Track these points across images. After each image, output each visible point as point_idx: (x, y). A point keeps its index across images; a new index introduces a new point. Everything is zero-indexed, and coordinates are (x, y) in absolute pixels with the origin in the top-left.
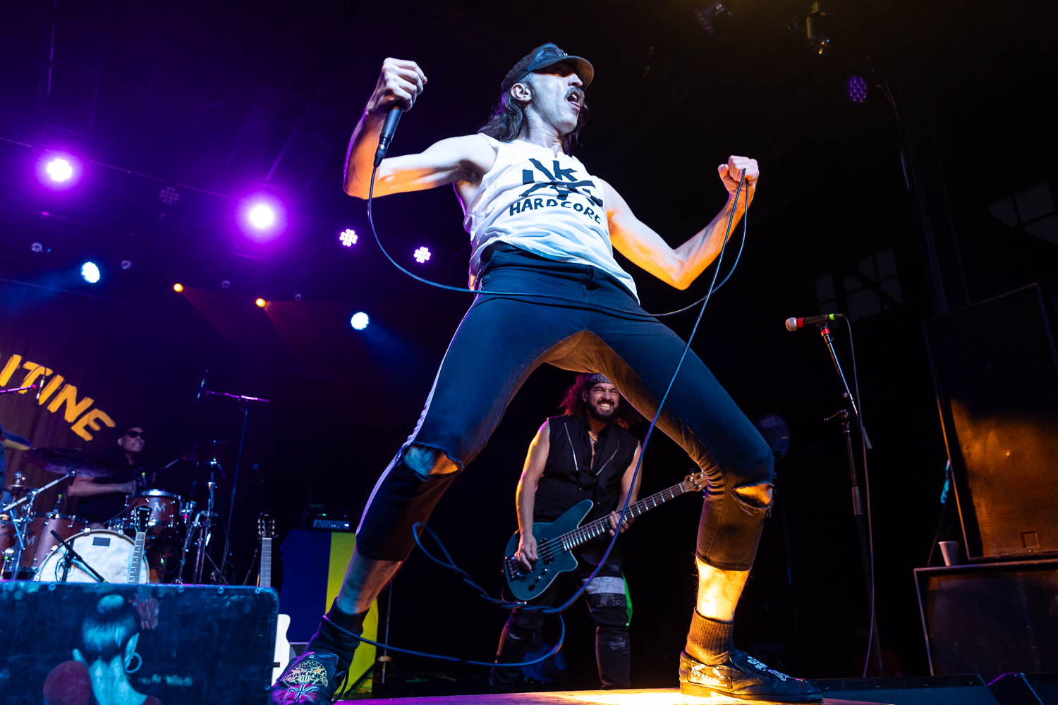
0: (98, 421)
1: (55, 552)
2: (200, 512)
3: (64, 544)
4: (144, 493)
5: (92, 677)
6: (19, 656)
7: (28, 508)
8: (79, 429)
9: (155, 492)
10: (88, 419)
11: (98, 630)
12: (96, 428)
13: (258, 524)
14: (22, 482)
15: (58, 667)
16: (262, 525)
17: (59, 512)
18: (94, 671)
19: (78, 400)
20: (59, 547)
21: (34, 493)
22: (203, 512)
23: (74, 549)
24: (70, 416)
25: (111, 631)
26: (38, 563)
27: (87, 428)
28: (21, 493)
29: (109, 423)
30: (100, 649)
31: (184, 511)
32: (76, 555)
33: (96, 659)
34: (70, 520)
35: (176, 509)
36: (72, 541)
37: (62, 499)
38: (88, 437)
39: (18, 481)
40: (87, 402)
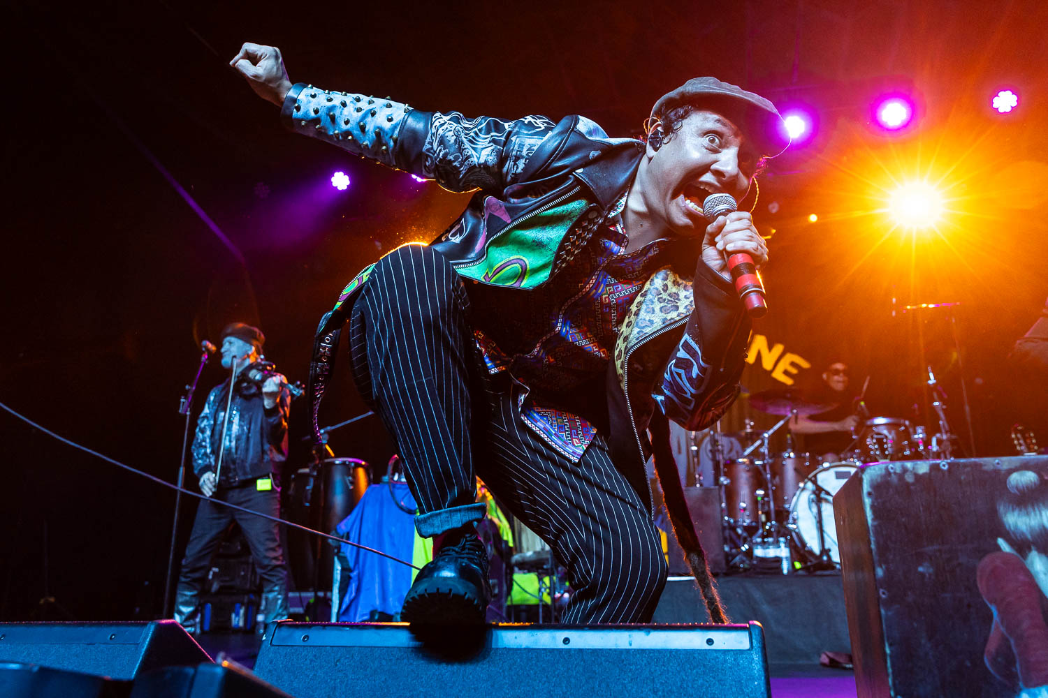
0: (793, 364)
1: (804, 489)
2: (934, 435)
3: (810, 480)
4: (869, 423)
5: (1032, 572)
6: (936, 547)
7: (764, 450)
8: (778, 375)
9: (880, 420)
10: (784, 364)
11: (1019, 515)
12: (794, 371)
13: (1013, 440)
14: (752, 427)
15: (986, 559)
16: (1018, 439)
17: (793, 452)
18: (1032, 563)
19: (770, 348)
20: (805, 483)
21: (766, 435)
22: (938, 435)
23: (820, 483)
24: (767, 364)
25: (1035, 515)
26: (789, 501)
27: (786, 373)
28: (754, 436)
29: (805, 364)
30: (1029, 537)
31: (916, 436)
32: (823, 490)
33: (1030, 550)
34: (804, 458)
35: (907, 435)
36: (815, 476)
37: (792, 439)
38: (789, 381)
39: (748, 427)
40: (779, 348)
